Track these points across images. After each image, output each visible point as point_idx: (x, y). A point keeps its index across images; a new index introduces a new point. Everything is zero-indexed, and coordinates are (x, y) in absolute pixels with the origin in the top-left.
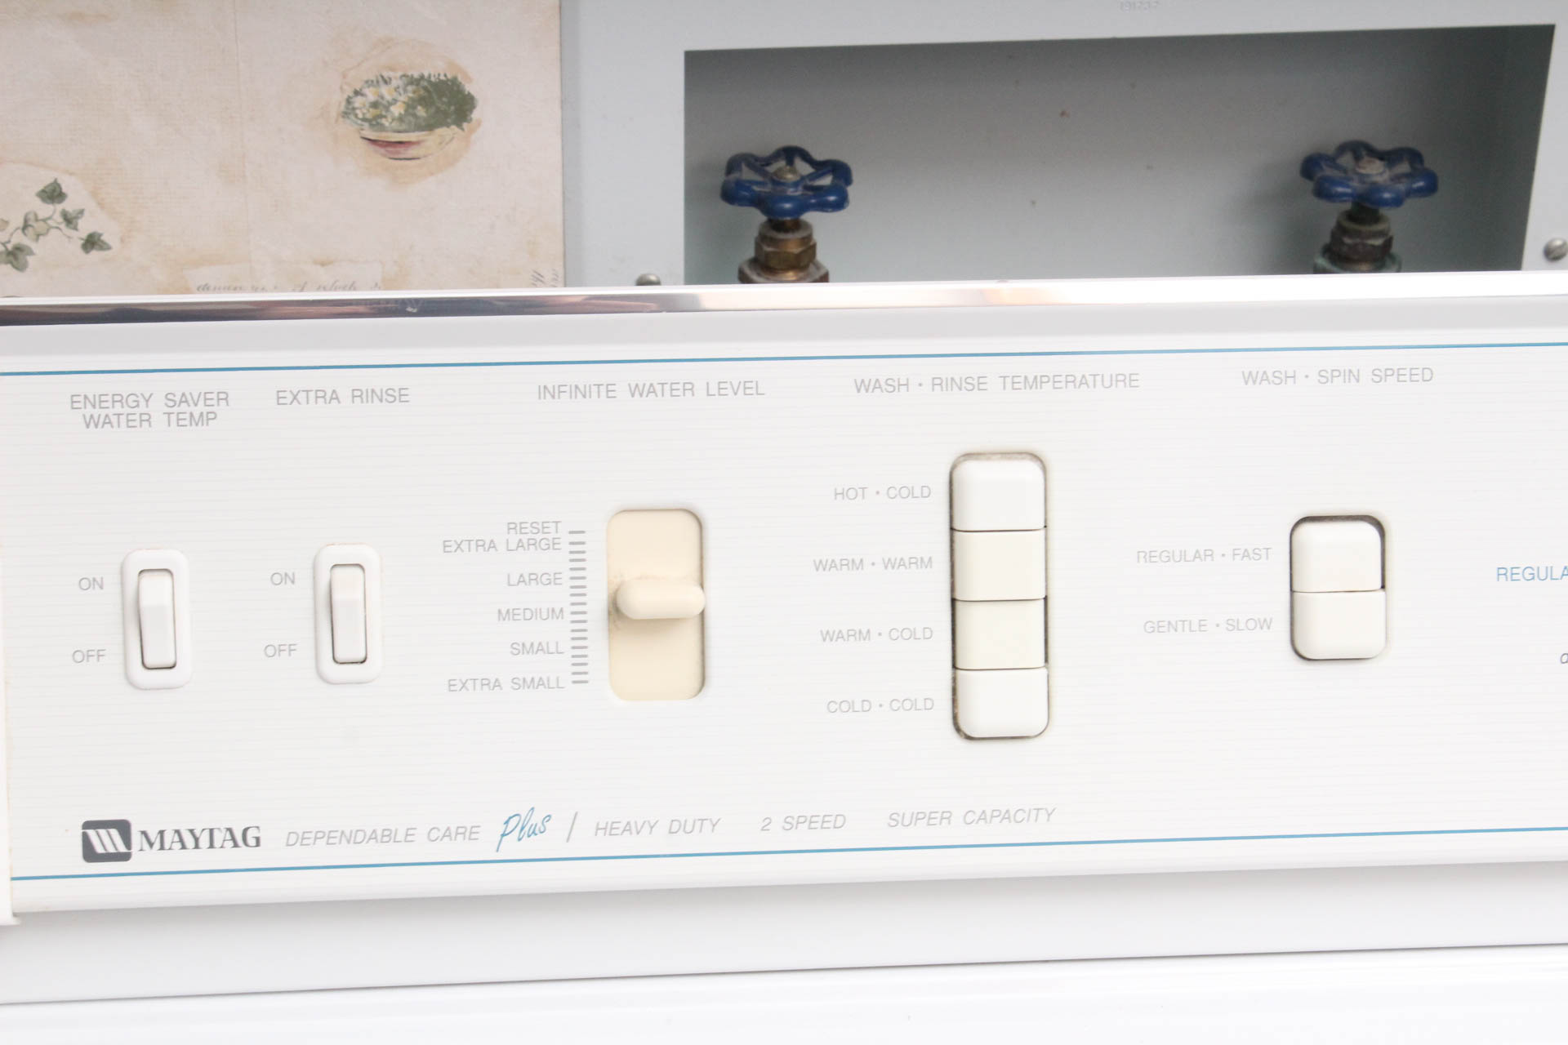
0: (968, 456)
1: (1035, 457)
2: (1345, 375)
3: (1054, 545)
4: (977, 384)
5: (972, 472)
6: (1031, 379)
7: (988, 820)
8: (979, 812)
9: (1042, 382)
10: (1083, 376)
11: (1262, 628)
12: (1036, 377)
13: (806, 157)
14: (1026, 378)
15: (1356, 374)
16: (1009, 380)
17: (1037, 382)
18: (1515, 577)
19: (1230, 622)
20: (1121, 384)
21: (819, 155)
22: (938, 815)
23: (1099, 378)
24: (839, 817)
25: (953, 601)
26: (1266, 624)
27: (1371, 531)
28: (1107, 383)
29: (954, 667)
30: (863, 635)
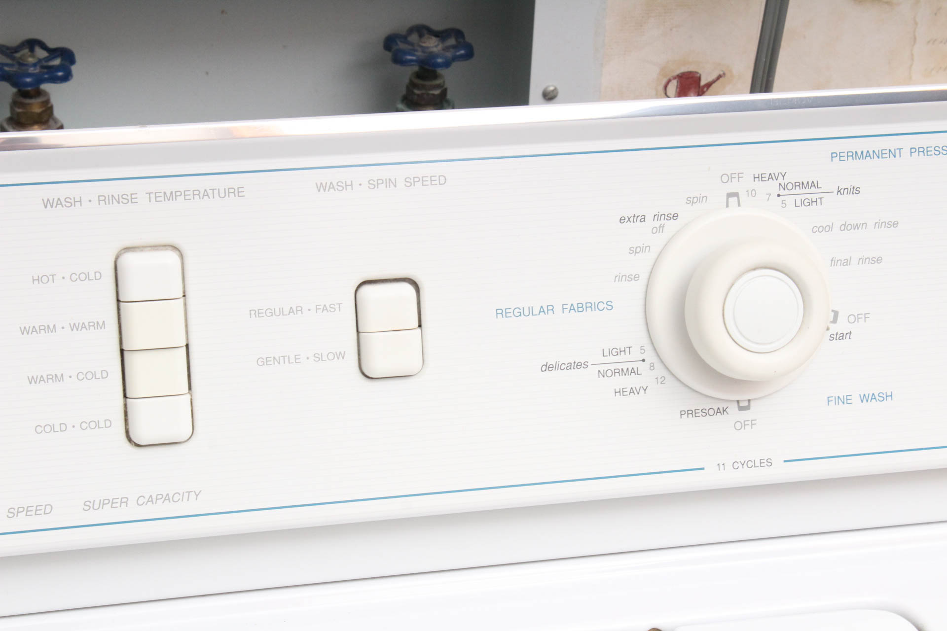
0: (127, 249)
1: (175, 248)
2: (386, 183)
3: (191, 308)
4: (131, 199)
5: (129, 259)
6: (168, 194)
7: (154, 502)
8: (147, 497)
9: (176, 196)
10: (205, 190)
11: (338, 358)
12: (172, 193)
13: (43, 46)
14: (165, 193)
15: (394, 181)
16: (153, 196)
17: (173, 196)
18: (508, 315)
19: (317, 355)
20: (232, 195)
21: (52, 45)
22: (119, 501)
23: (216, 192)
24: (47, 506)
25: (122, 351)
26: (341, 355)
27: (409, 289)
28: (222, 195)
29: (125, 396)
30: (58, 378)
